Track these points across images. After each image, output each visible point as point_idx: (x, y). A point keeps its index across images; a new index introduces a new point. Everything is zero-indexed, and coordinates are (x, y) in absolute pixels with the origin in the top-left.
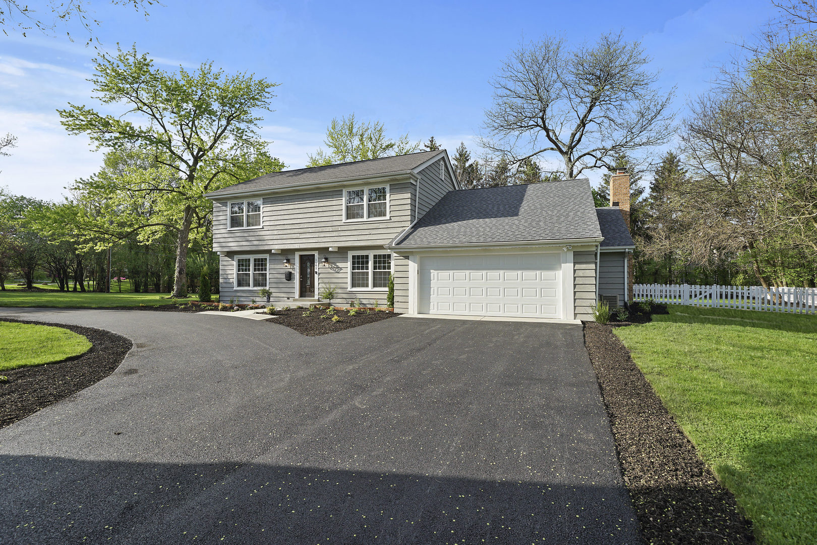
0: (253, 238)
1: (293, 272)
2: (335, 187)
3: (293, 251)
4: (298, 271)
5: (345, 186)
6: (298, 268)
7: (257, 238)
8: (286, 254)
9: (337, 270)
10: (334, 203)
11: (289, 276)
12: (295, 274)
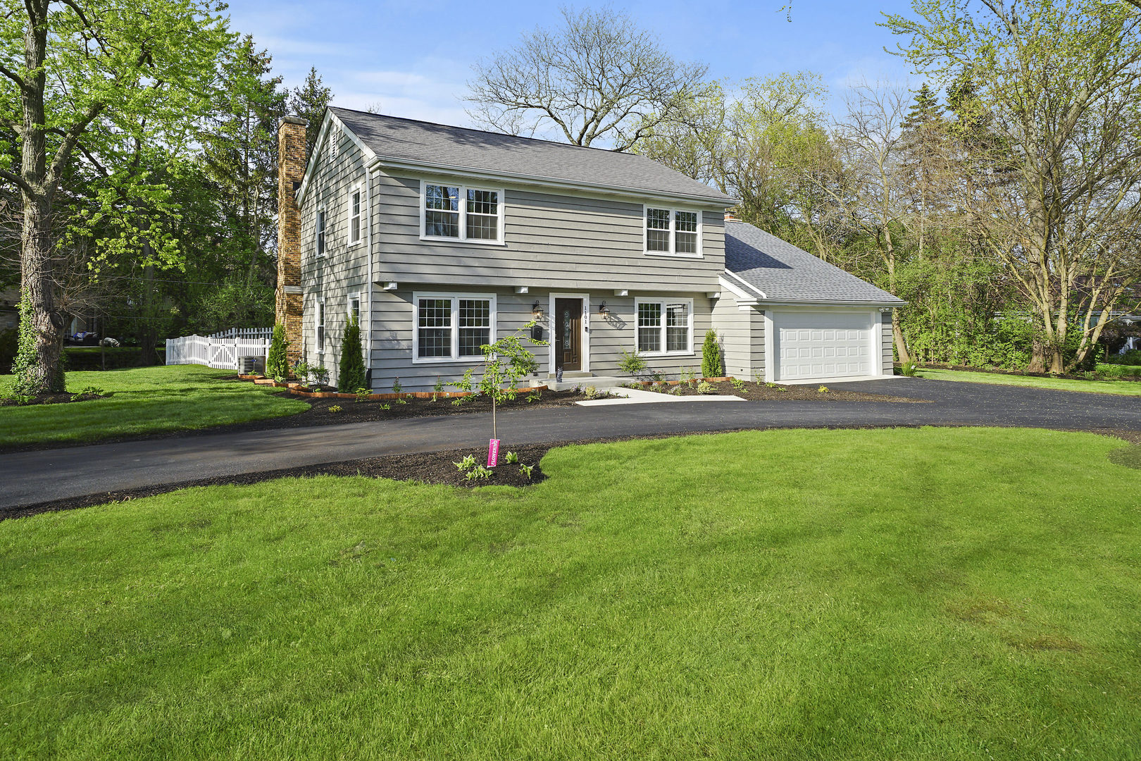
0: (476, 263)
1: (545, 327)
2: (632, 198)
3: (546, 291)
4: (554, 325)
5: (647, 200)
6: (554, 321)
7: (486, 263)
8: (536, 296)
9: (618, 325)
10: (631, 222)
11: (538, 334)
12: (549, 331)
